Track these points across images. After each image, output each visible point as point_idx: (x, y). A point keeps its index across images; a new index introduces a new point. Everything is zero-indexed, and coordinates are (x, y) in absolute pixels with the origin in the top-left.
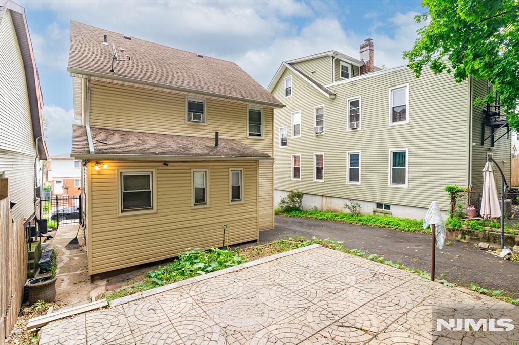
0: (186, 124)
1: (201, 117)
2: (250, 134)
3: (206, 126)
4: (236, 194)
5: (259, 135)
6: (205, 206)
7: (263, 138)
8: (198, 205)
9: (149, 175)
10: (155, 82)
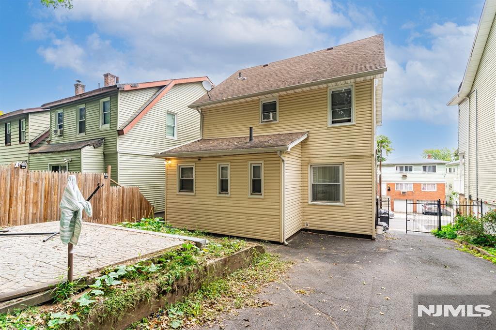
0: (260, 126)
1: (270, 116)
2: (333, 122)
3: (278, 123)
4: (256, 187)
5: (350, 121)
6: (226, 195)
7: (354, 123)
8: (223, 193)
9: (193, 168)
10: (230, 97)
